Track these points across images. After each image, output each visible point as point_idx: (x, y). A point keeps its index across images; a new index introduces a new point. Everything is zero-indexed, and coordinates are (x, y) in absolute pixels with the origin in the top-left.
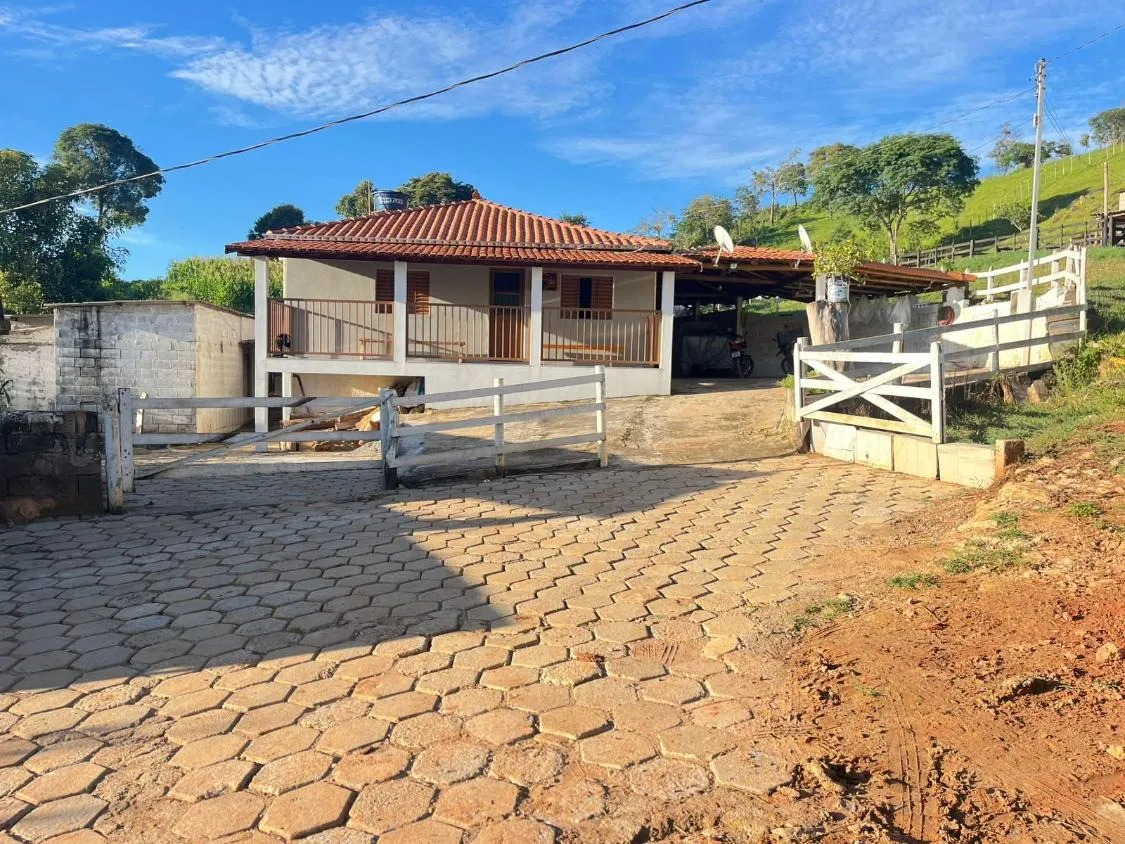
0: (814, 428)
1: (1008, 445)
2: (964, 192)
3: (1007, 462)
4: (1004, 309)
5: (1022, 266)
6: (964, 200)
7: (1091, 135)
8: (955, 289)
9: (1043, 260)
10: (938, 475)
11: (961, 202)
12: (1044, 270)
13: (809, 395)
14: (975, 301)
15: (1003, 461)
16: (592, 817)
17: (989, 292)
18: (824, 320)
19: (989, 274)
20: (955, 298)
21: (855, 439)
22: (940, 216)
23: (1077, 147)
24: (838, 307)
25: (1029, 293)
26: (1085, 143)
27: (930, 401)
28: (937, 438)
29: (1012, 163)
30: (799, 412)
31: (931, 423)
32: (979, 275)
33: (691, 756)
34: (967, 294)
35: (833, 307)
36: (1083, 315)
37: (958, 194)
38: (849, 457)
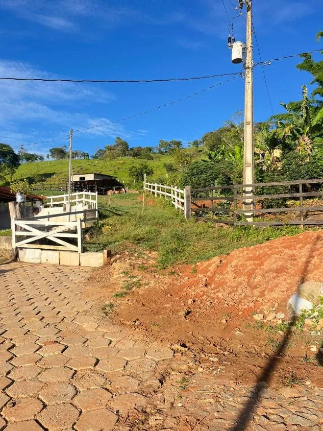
0: (20, 251)
1: (108, 251)
2: (15, 167)
3: (108, 257)
4: (60, 210)
5: (65, 196)
6: (16, 170)
7: (50, 155)
8: (39, 202)
9: (73, 194)
10: (80, 264)
11: (14, 170)
12: (74, 197)
13: (19, 238)
14: (46, 207)
15: (106, 257)
16: (139, 384)
17: (52, 203)
18: (17, 209)
19: (51, 197)
20: (38, 204)
21: (41, 254)
22: (6, 174)
23: (45, 158)
24: (22, 204)
25: (69, 205)
26: (48, 157)
27: (77, 238)
28: (80, 251)
29: (24, 159)
30: (15, 245)
31: (77, 246)
32: (48, 197)
33: (138, 357)
34: (43, 204)
35: (20, 204)
36: (97, 212)
37: (13, 168)
38: (38, 261)
